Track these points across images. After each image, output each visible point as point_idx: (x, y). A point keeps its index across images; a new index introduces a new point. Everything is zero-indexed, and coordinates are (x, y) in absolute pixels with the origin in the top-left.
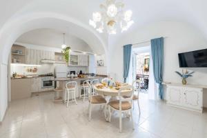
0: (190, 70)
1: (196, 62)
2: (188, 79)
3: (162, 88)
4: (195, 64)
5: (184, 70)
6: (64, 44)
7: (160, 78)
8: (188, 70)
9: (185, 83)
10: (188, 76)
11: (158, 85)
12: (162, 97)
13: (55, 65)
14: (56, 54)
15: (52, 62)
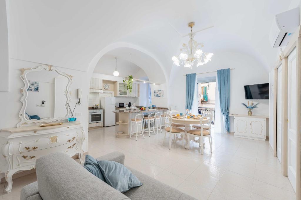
0: (254, 102)
1: (260, 94)
2: (253, 111)
3: (228, 119)
4: (259, 96)
5: (249, 102)
6: (116, 70)
7: (226, 110)
8: (253, 102)
9: (250, 114)
10: (253, 107)
11: (224, 117)
12: (228, 130)
13: (100, 95)
14: (104, 81)
15: (97, 91)
